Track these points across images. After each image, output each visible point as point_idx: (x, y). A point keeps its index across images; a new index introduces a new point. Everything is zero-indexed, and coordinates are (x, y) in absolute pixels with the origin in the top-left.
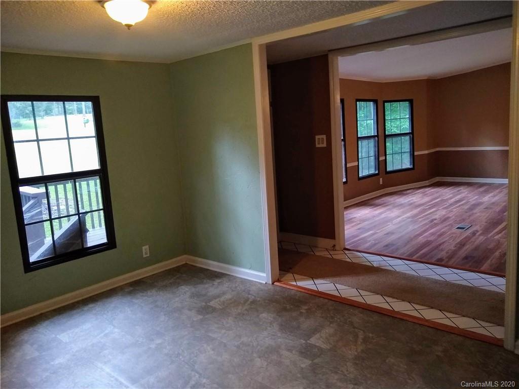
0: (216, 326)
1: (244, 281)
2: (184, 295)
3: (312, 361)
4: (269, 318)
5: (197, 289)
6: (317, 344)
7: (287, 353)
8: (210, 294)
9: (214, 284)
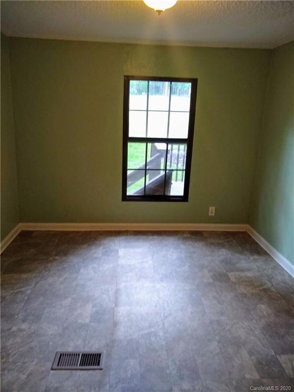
0: (214, 294)
1: (277, 267)
2: (218, 257)
3: (262, 377)
4: (264, 312)
5: (232, 257)
6: (284, 365)
7: (246, 353)
8: (238, 265)
9: (249, 258)
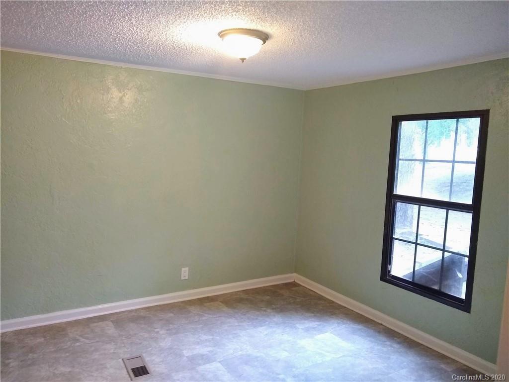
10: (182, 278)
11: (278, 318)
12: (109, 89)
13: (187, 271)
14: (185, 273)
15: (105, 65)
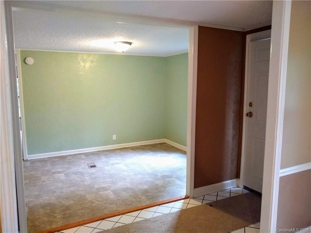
10: (113, 139)
11: (151, 153)
12: (79, 62)
13: (115, 137)
14: (114, 137)
15: (77, 53)
